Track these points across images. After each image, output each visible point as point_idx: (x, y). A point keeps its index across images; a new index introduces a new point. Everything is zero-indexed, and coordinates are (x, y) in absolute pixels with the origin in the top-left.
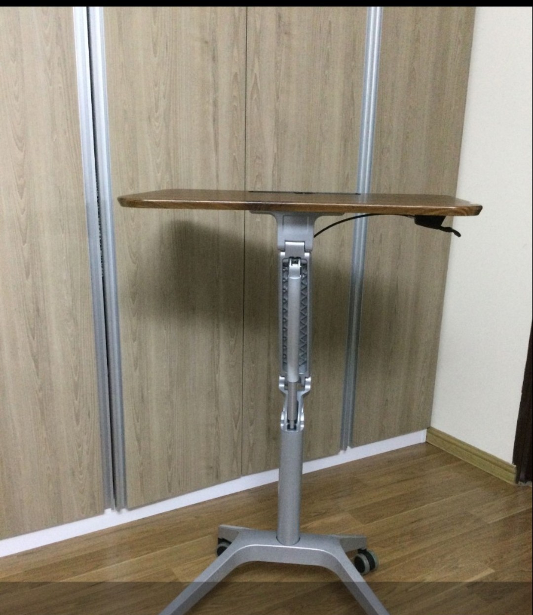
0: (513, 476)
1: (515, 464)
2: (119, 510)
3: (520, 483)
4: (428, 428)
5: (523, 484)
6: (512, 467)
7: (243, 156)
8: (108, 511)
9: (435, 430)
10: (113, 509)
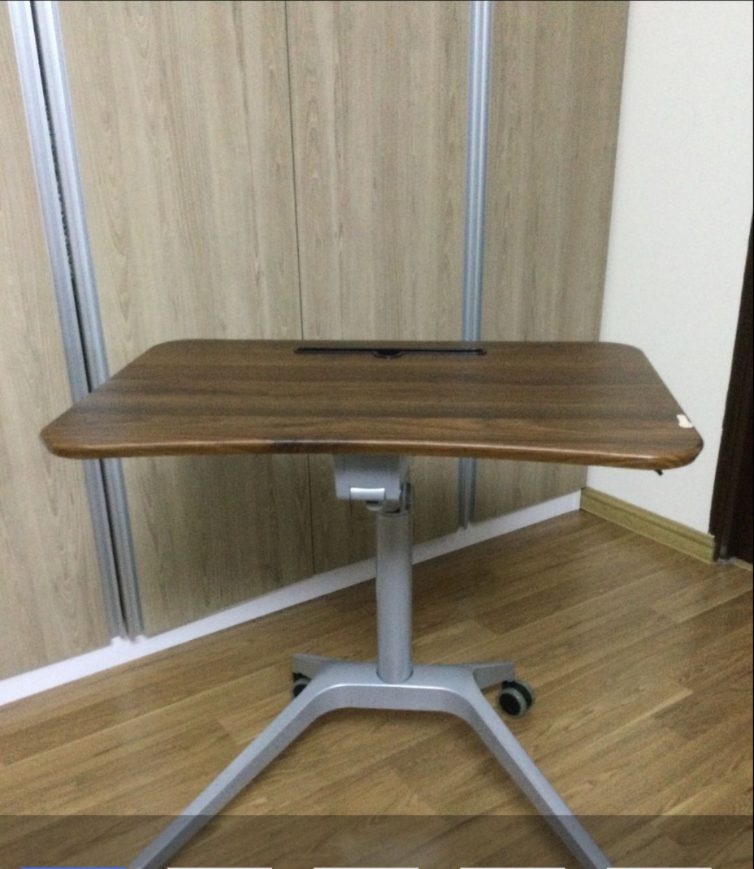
0: (710, 552)
1: (712, 534)
2: (133, 639)
3: (719, 560)
4: (583, 489)
5: (724, 562)
6: (708, 538)
7: (285, 70)
8: (117, 641)
9: (593, 491)
10: (123, 637)
